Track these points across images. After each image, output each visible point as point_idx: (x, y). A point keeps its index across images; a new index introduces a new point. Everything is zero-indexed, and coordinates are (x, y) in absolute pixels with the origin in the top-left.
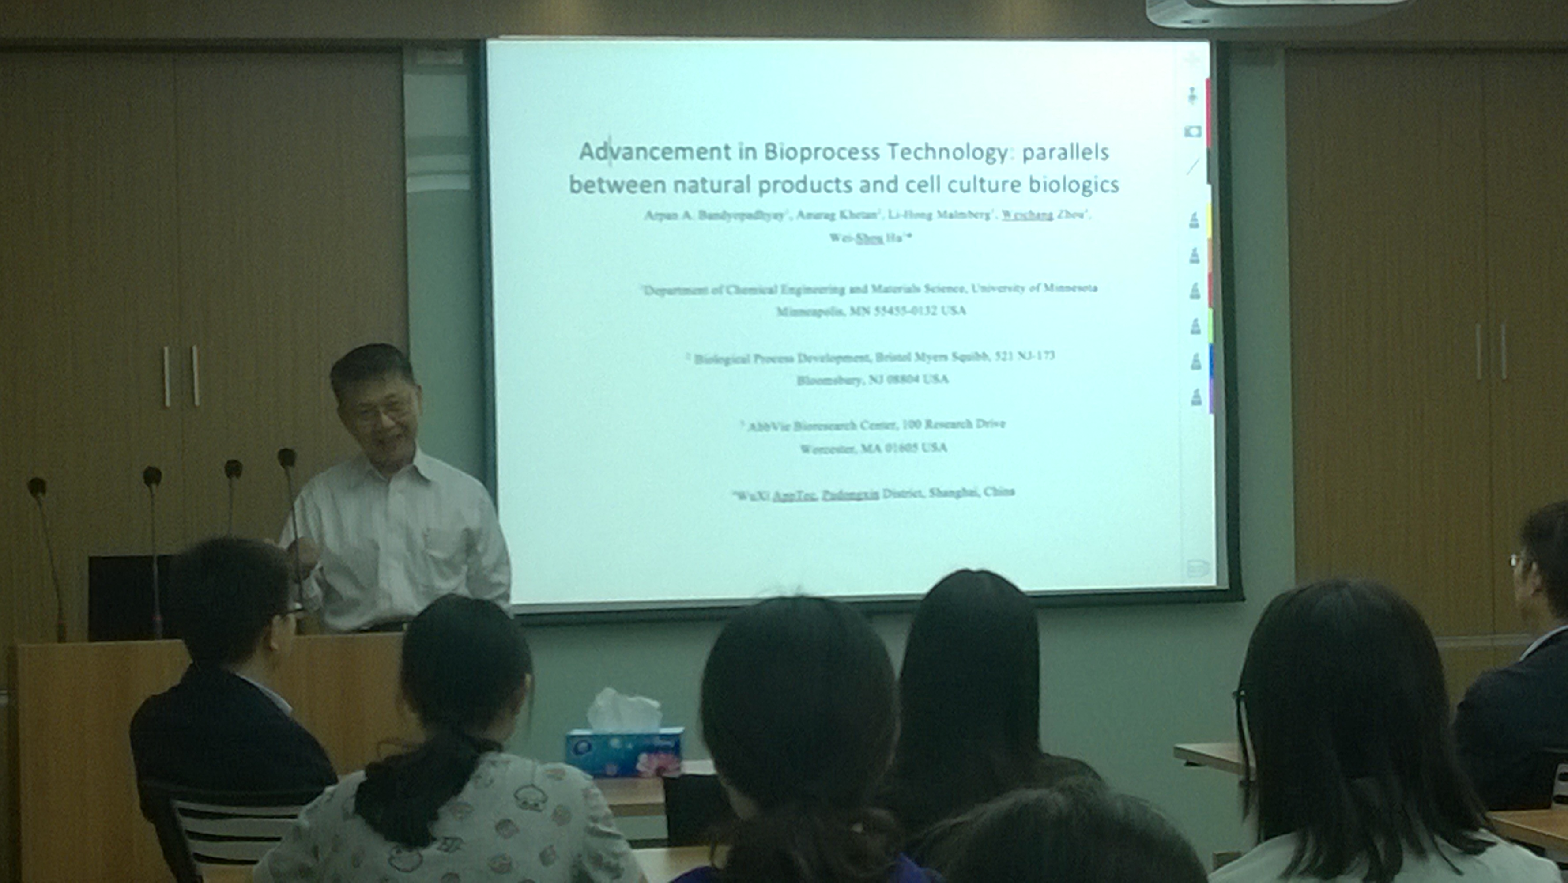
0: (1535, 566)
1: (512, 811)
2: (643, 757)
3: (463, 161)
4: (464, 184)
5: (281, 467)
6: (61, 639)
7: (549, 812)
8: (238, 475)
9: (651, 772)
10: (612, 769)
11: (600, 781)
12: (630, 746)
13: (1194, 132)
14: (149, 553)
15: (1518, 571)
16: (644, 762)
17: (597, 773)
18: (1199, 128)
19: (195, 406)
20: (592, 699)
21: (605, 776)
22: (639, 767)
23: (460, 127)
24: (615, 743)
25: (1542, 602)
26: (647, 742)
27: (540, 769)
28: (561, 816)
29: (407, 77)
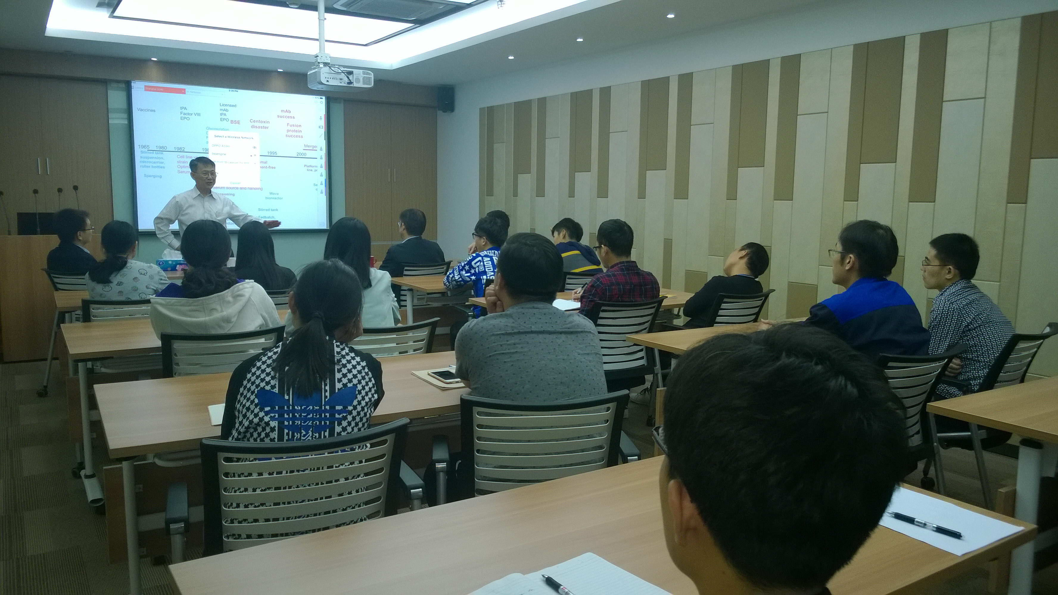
0: (403, 224)
1: (138, 275)
2: (178, 266)
3: (125, 116)
4: (126, 122)
5: (74, 190)
6: (9, 234)
7: (147, 276)
8: (61, 192)
9: (180, 270)
10: (169, 269)
11: (166, 272)
12: (174, 263)
13: (321, 127)
14: (35, 212)
15: (400, 225)
16: (178, 267)
17: (165, 270)
18: (322, 126)
19: (47, 174)
20: (163, 252)
21: (167, 270)
22: (177, 268)
23: (124, 105)
24: (170, 262)
25: (405, 232)
26: (178, 262)
27: (146, 265)
28: (151, 277)
29: (109, 92)
